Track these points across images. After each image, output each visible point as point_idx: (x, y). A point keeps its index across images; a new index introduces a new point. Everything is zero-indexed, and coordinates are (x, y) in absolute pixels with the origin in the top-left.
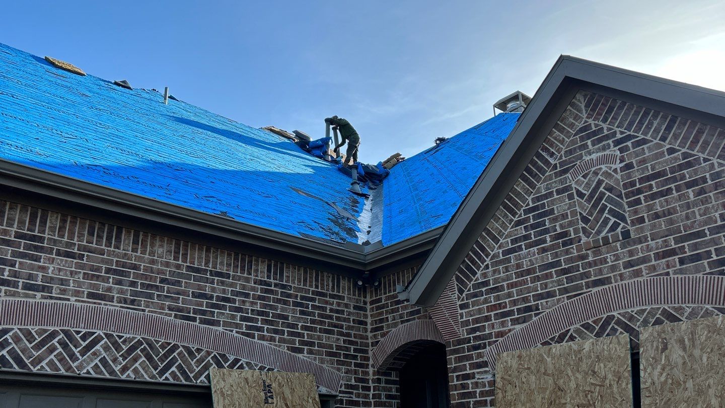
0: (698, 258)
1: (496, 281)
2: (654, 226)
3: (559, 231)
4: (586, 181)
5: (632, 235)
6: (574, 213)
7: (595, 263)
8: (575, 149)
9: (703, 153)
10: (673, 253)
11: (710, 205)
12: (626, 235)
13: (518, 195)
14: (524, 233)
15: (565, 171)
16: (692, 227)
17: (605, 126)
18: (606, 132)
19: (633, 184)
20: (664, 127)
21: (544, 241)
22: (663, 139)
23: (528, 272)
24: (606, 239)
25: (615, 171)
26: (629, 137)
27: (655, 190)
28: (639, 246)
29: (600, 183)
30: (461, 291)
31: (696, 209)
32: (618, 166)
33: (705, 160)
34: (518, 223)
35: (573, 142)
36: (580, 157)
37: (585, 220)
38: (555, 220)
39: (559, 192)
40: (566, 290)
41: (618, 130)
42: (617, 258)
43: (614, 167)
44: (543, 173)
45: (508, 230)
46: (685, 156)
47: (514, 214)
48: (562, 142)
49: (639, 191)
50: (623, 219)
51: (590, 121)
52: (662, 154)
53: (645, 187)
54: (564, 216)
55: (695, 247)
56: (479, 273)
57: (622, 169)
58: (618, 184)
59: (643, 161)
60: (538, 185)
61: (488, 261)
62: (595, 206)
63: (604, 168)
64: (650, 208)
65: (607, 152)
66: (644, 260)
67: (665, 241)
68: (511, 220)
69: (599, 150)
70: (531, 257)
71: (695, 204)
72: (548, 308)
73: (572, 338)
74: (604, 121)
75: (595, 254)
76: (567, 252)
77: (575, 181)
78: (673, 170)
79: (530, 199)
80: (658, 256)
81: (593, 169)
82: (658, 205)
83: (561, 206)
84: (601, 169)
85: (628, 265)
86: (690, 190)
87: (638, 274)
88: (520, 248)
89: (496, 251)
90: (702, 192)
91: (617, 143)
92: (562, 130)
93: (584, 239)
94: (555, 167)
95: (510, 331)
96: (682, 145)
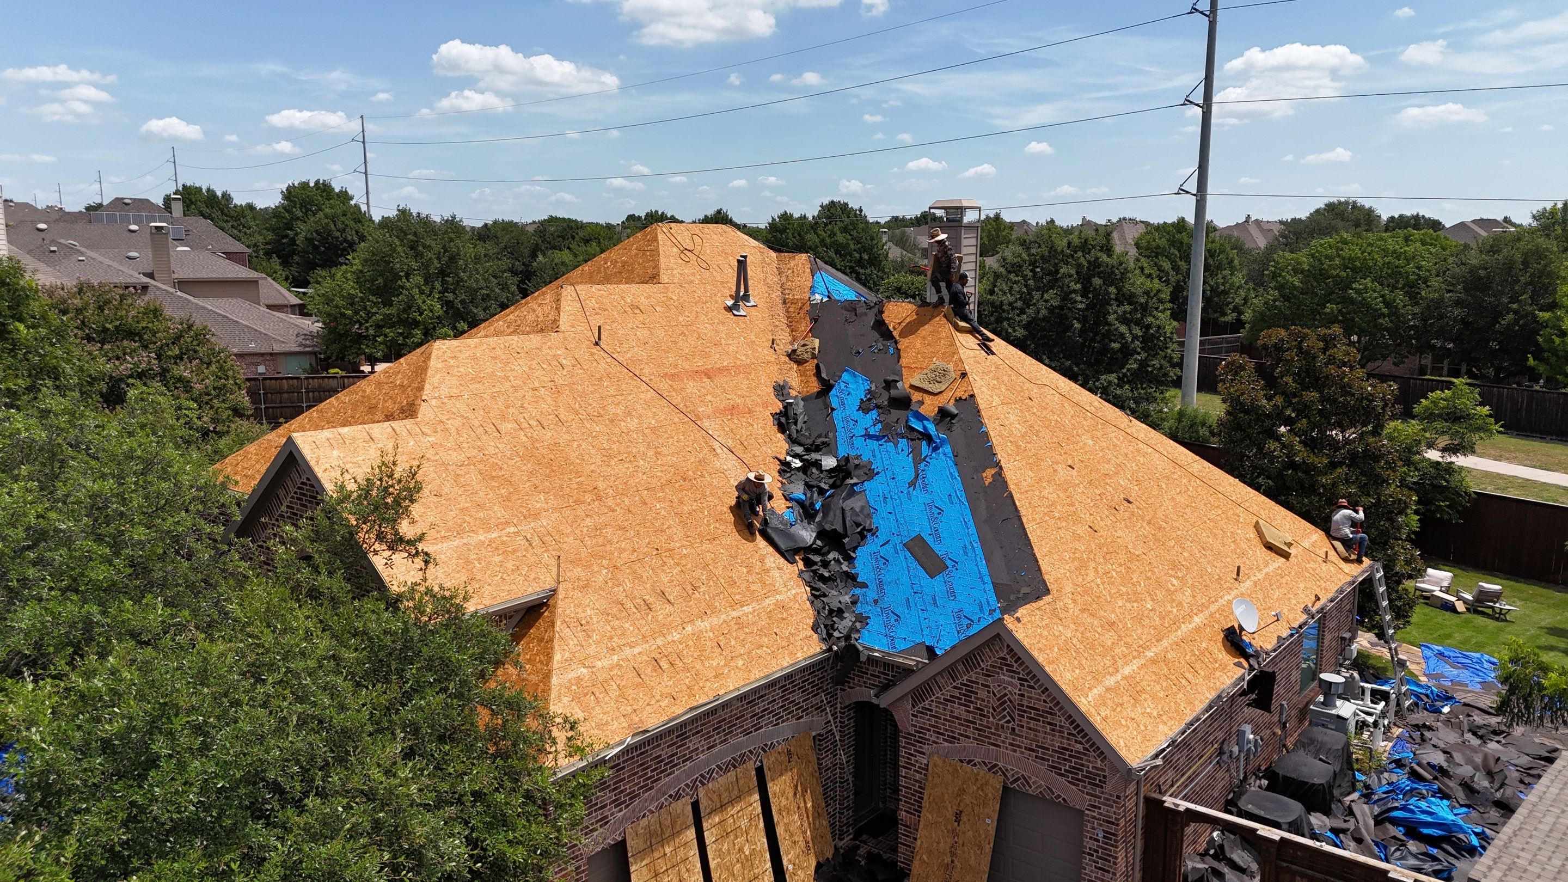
0: (1043, 759)
1: (936, 712)
2: (1028, 733)
3: (978, 706)
4: (999, 688)
5: (1016, 731)
6: (989, 702)
7: (994, 734)
8: (996, 666)
9: (1059, 712)
10: (1033, 750)
11: (1055, 739)
12: (1013, 729)
13: (959, 671)
14: (958, 695)
15: (989, 676)
16: (1045, 744)
18: (1015, 669)
19: (1023, 706)
20: (1044, 688)
21: (969, 707)
22: (1043, 692)
23: (957, 718)
24: (1002, 726)
25: (1015, 693)
26: (1026, 680)
27: (1032, 716)
28: (1018, 738)
29: (1005, 695)
30: (914, 707)
31: (1048, 737)
32: (1018, 692)
33: (1059, 716)
34: (955, 687)
35: (996, 662)
36: (998, 673)
37: (993, 708)
38: (977, 698)
39: (982, 685)
40: (976, 739)
41: (1021, 672)
42: (1006, 738)
43: (1015, 691)
44: (976, 668)
45: (949, 688)
46: (1051, 708)
47: (954, 681)
48: (990, 658)
49: (1025, 711)
50: (1014, 720)
51: (1008, 657)
52: (1040, 700)
53: (1028, 711)
54: (983, 700)
55: (1043, 754)
56: (927, 702)
57: (1019, 695)
58: (1015, 701)
60: (972, 673)
61: (933, 698)
62: (1001, 705)
63: (1010, 688)
64: (1028, 723)
65: (1013, 680)
67: (1031, 743)
68: (952, 684)
69: (1009, 676)
70: (960, 711)
72: (965, 743)
73: (975, 765)
74: (1015, 662)
75: (996, 729)
76: (981, 720)
77: (993, 686)
79: (965, 678)
81: (1004, 685)
82: (1032, 724)
83: (982, 694)
84: (1008, 688)
86: (1048, 726)
87: (1015, 751)
88: (955, 702)
89: (939, 695)
91: (1020, 679)
92: (991, 651)
93: (991, 719)
94: (983, 669)
95: (941, 743)
96: (1051, 701)
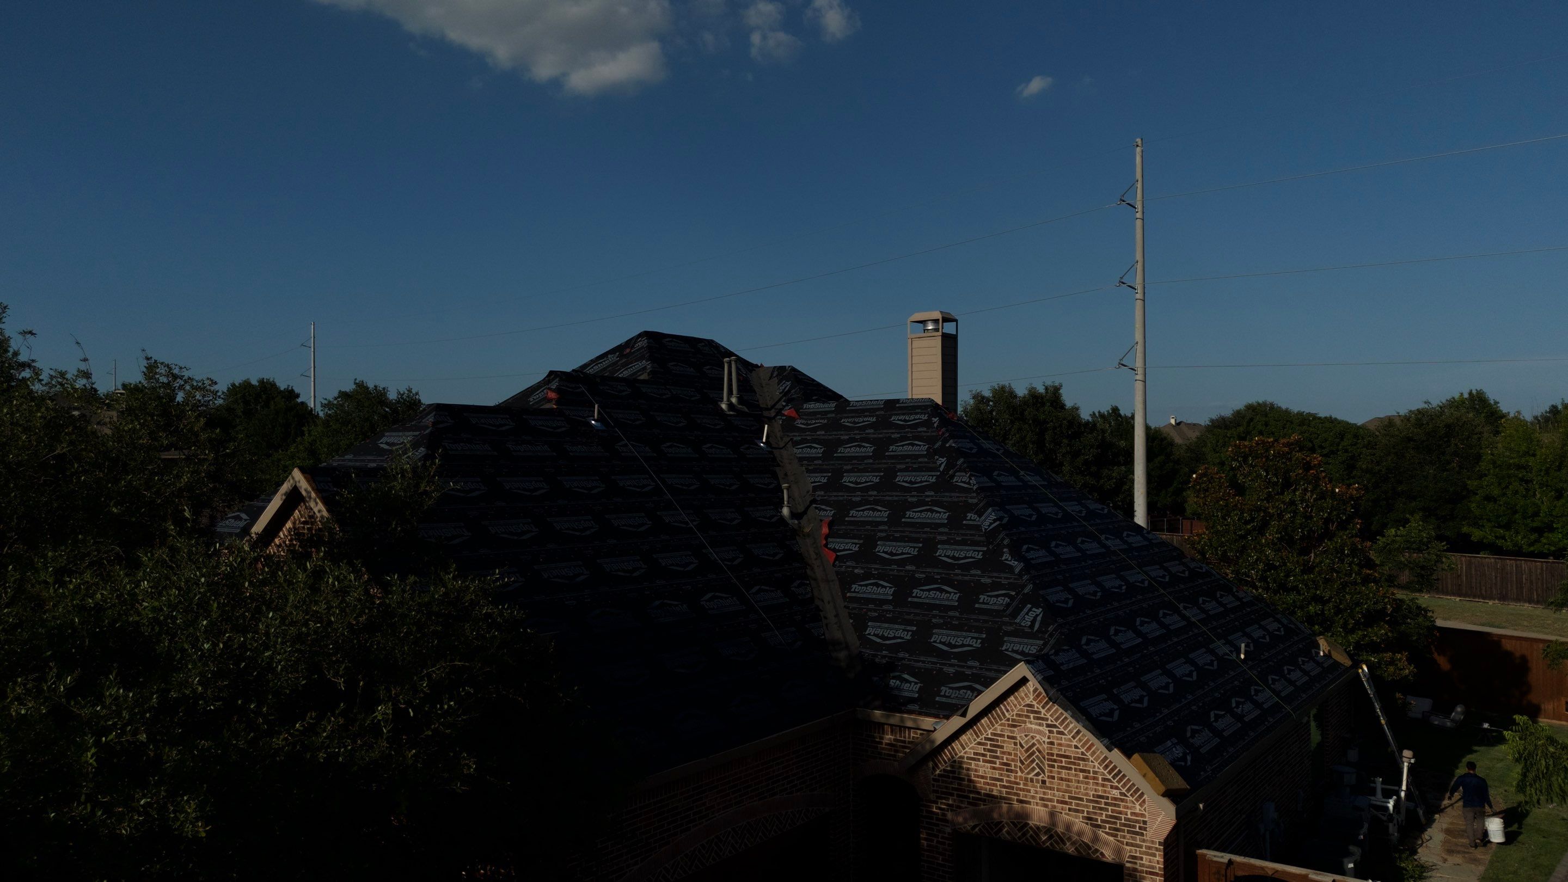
0: (1077, 811)
1: (960, 773)
2: (1059, 784)
3: (1005, 761)
4: (1026, 739)
5: (1047, 784)
6: (1016, 755)
7: (1023, 790)
8: (1023, 715)
9: (1092, 757)
10: (1066, 803)
11: (1089, 787)
12: (1044, 782)
13: (982, 725)
14: (983, 752)
15: (1014, 726)
16: (1078, 794)
17: (1043, 711)
18: (1042, 716)
19: (1052, 755)
20: (1075, 731)
21: (995, 763)
22: (1074, 737)
23: (982, 777)
24: (1032, 780)
25: (1044, 742)
26: (1055, 726)
27: (1063, 764)
28: (1050, 792)
29: (1034, 745)
30: (935, 770)
31: (1082, 785)
32: (1047, 740)
33: (1092, 762)
34: (979, 744)
35: (1022, 710)
36: (1025, 722)
37: (1021, 761)
38: (1003, 753)
39: (1008, 737)
40: (1004, 798)
41: (1050, 718)
42: (1036, 792)
43: (1044, 739)
44: (1001, 720)
45: (973, 745)
46: (1083, 754)
47: (978, 737)
48: (1015, 706)
49: (1055, 761)
50: (1044, 772)
51: (1035, 703)
52: (1070, 746)
53: (1059, 760)
54: (1010, 754)
55: (1077, 805)
56: (948, 763)
57: (1049, 743)
58: (1044, 751)
59: (1060, 745)
60: (996, 726)
62: (1029, 756)
63: (1038, 737)
64: (1059, 773)
65: (1041, 728)
66: (1051, 800)
67: (1063, 795)
68: (975, 740)
69: (1036, 724)
70: (985, 768)
71: (1082, 782)
74: (1043, 707)
75: (1025, 785)
76: (1008, 776)
77: (1019, 735)
78: (1075, 758)
79: (990, 732)
80: (1058, 801)
81: (1032, 734)
82: (1064, 773)
83: (1009, 747)
84: (1036, 737)
85: (1042, 799)
86: (1081, 774)
87: (1046, 806)
88: (979, 760)
89: (962, 754)
90: (1086, 777)
91: (1048, 726)
92: (1016, 698)
93: (1019, 774)
94: (1008, 720)
95: (966, 807)
96: (1083, 746)
